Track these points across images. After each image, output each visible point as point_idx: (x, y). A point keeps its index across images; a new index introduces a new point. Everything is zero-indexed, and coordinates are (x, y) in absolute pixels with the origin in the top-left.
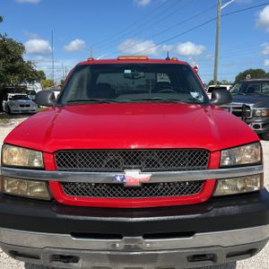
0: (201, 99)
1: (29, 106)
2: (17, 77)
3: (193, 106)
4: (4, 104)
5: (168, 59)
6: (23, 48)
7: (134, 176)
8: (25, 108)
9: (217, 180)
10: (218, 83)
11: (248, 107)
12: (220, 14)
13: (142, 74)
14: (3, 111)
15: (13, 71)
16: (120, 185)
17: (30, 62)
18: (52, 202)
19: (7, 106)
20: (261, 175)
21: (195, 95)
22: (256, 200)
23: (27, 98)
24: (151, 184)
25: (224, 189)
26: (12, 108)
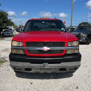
0: (64, 30)
1: (9, 34)
2: (6, 24)
3: (62, 32)
4: (1, 33)
5: (55, 19)
6: (8, 14)
7: (46, 48)
8: (8, 34)
9: (67, 50)
10: (72, 27)
11: (81, 34)
12: (73, 4)
13: (48, 23)
14: (1, 35)
15: (5, 22)
16: (42, 51)
17: (10, 19)
18: (25, 55)
19: (3, 34)
20: (78, 49)
21: (63, 29)
22: (77, 55)
23: (9, 31)
24: (50, 51)
25: (69, 52)
26: (4, 34)
